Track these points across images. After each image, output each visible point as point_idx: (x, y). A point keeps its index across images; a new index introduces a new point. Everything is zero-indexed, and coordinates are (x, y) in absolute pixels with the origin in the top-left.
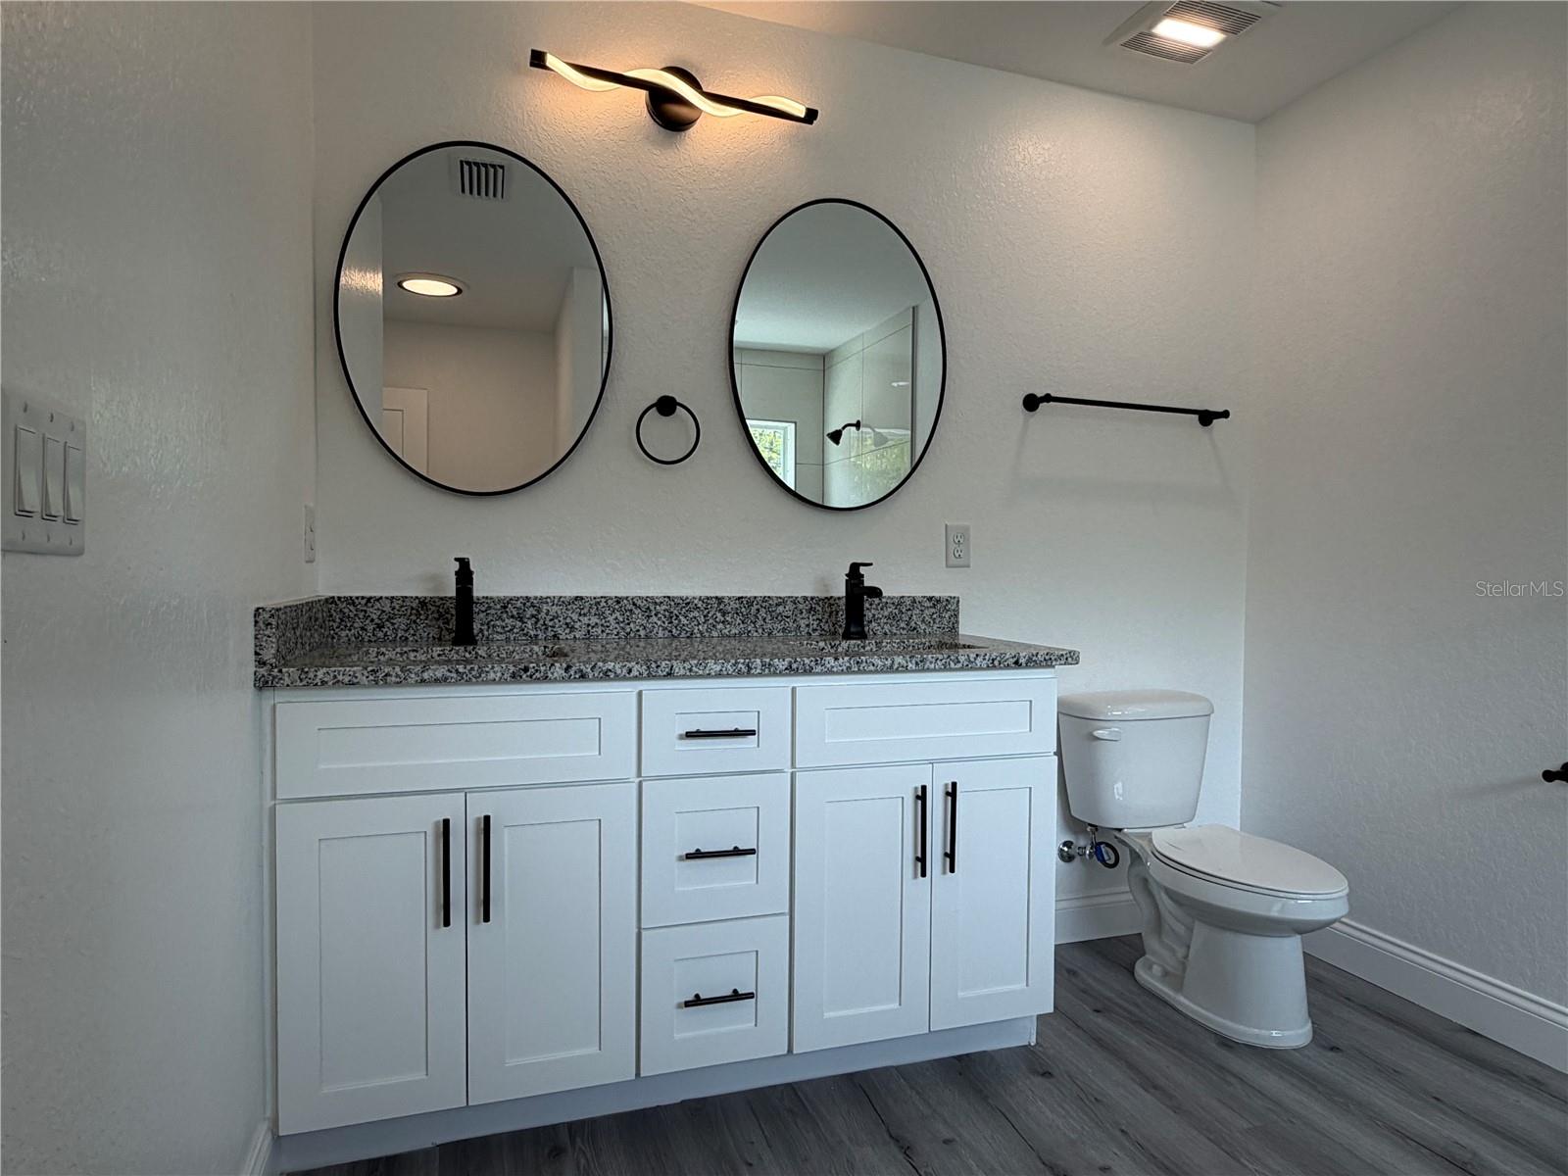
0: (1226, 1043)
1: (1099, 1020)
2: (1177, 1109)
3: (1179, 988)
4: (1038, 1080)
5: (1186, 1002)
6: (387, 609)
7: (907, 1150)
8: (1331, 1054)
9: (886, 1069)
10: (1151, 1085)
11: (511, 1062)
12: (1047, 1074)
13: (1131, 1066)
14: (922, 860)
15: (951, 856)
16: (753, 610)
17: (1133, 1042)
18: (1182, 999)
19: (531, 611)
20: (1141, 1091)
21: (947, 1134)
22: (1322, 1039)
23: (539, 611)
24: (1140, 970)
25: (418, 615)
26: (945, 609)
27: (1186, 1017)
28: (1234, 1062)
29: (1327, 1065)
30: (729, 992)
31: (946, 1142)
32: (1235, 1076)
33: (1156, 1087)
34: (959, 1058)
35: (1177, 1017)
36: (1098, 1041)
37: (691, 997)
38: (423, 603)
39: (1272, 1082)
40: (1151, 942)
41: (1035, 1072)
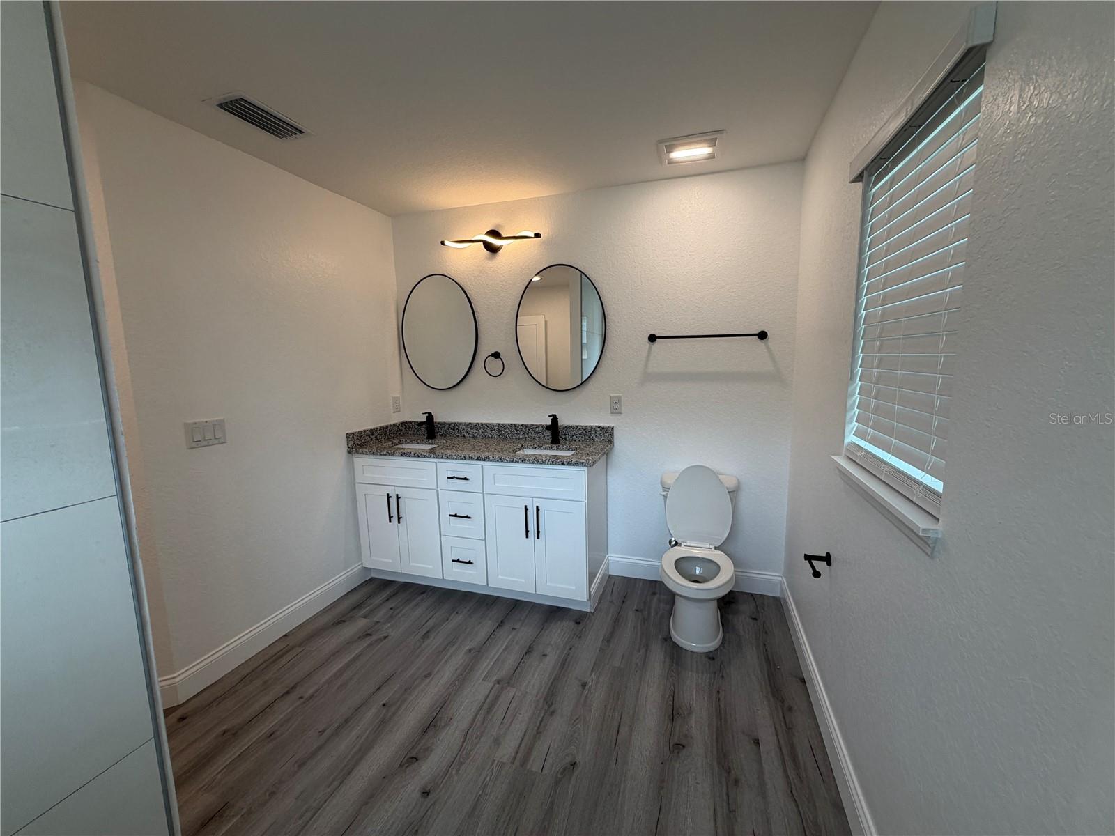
1: (632, 613)
7: (500, 626)
8: (705, 659)
14: (527, 532)
15: (535, 531)
20: (601, 639)
21: (518, 627)
22: (713, 654)
30: (468, 561)
31: (515, 629)
32: (646, 650)
37: (457, 559)
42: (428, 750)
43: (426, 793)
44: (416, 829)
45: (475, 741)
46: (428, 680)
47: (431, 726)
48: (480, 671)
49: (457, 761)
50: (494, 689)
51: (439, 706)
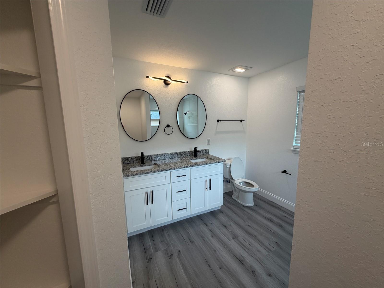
0: (244, 206)
1: (228, 204)
2: (238, 216)
3: (238, 199)
4: (221, 214)
5: (239, 201)
6: (131, 159)
7: (206, 225)
8: (256, 206)
9: (202, 214)
10: (235, 213)
11: (157, 220)
12: (222, 213)
13: (233, 211)
14: (207, 189)
15: (210, 188)
16: (181, 154)
17: (233, 207)
18: (238, 201)
19: (151, 157)
20: (233, 214)
21: (211, 222)
22: (256, 205)
23: (152, 157)
24: (233, 197)
25: (135, 159)
26: (207, 151)
27: (239, 203)
28: (245, 209)
29: (256, 208)
30: (183, 208)
31: (211, 223)
32: (245, 211)
33: (236, 213)
34: (211, 212)
35: (238, 203)
36: (228, 208)
37: (178, 209)
38: (136, 158)
39: (249, 211)
40: (234, 193)
41: (221, 213)
42: (251, 267)
43: (270, 275)
44: (283, 283)
45: (255, 255)
46: (217, 252)
47: (241, 261)
48: (225, 239)
49: (261, 263)
50: (236, 240)
51: (233, 255)
